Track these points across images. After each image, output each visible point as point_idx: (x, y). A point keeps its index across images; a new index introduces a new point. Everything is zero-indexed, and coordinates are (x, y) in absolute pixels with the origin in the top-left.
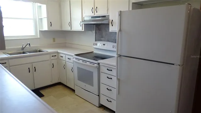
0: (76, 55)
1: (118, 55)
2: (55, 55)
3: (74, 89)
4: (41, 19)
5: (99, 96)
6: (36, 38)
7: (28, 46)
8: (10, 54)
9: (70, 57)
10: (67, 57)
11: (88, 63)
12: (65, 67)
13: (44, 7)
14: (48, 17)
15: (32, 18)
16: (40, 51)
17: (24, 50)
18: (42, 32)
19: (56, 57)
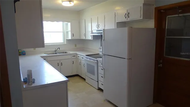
0: (87, 55)
1: (103, 54)
2: (75, 56)
3: (85, 78)
4: (68, 32)
5: (98, 82)
6: (63, 45)
7: (58, 49)
8: (48, 54)
9: (83, 57)
10: (82, 56)
11: (92, 61)
12: (80, 63)
13: (69, 24)
14: (71, 31)
15: (62, 31)
16: (66, 53)
17: (56, 52)
18: (68, 40)
19: (75, 57)
